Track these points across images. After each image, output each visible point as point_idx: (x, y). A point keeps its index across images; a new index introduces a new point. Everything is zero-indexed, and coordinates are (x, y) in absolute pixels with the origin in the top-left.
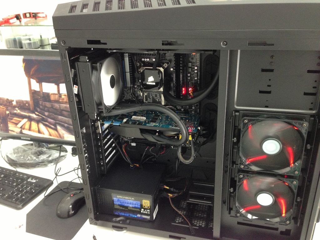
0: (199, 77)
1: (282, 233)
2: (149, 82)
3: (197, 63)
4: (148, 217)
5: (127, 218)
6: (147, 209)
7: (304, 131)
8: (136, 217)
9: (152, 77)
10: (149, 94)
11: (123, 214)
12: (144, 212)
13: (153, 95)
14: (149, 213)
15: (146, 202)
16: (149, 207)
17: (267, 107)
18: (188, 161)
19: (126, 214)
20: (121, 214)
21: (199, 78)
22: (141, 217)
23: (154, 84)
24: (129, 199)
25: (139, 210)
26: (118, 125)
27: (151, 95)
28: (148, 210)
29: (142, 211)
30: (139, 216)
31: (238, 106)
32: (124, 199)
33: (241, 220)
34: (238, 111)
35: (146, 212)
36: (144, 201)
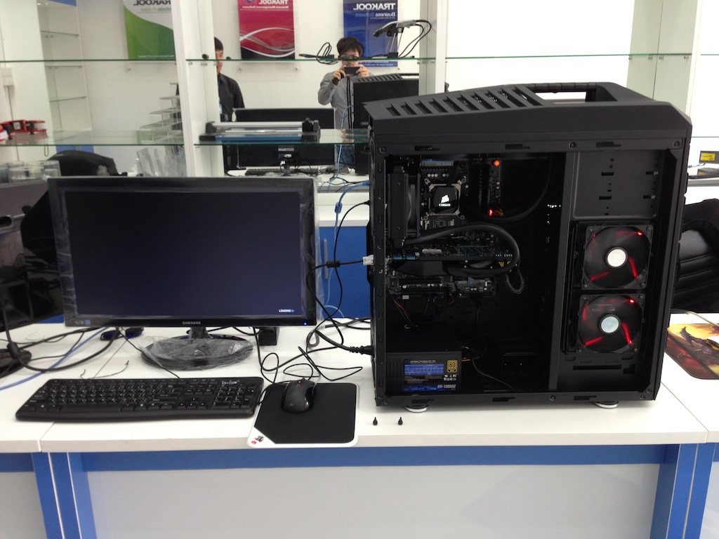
0: (500, 195)
1: (626, 371)
2: (442, 203)
4: (453, 386)
6: (452, 374)
7: (649, 236)
8: (435, 389)
9: (447, 196)
12: (449, 379)
14: (455, 379)
15: (452, 362)
16: (455, 370)
17: (607, 214)
18: (519, 291)
19: (422, 387)
22: (443, 388)
23: (449, 205)
24: (428, 364)
25: (440, 377)
26: (414, 258)
28: (454, 376)
29: (445, 379)
30: (440, 386)
31: (577, 215)
32: (421, 363)
33: (578, 363)
34: (577, 222)
35: (451, 379)
36: (449, 362)
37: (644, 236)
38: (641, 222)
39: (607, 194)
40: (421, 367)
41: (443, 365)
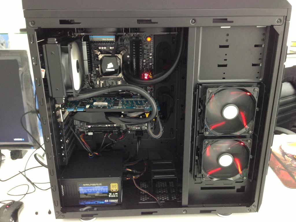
0: (153, 62)
1: (238, 190)
2: (108, 69)
3: (150, 49)
4: (116, 201)
5: (93, 206)
6: (115, 192)
7: (256, 95)
8: (103, 203)
9: (111, 64)
10: (105, 82)
11: (89, 203)
12: (112, 196)
13: (109, 83)
14: (117, 196)
15: (114, 185)
16: (116, 190)
19: (93, 202)
20: (87, 203)
21: (153, 64)
22: (109, 202)
23: (113, 70)
24: (97, 186)
25: (106, 195)
26: (82, 110)
27: (108, 83)
28: (116, 194)
29: (109, 196)
30: (106, 201)
32: (91, 186)
33: (204, 186)
34: (201, 84)
35: (114, 196)
36: (112, 185)
37: (251, 96)
38: (249, 85)
39: (224, 63)
40: (92, 188)
41: (107, 187)
